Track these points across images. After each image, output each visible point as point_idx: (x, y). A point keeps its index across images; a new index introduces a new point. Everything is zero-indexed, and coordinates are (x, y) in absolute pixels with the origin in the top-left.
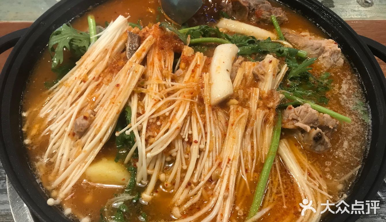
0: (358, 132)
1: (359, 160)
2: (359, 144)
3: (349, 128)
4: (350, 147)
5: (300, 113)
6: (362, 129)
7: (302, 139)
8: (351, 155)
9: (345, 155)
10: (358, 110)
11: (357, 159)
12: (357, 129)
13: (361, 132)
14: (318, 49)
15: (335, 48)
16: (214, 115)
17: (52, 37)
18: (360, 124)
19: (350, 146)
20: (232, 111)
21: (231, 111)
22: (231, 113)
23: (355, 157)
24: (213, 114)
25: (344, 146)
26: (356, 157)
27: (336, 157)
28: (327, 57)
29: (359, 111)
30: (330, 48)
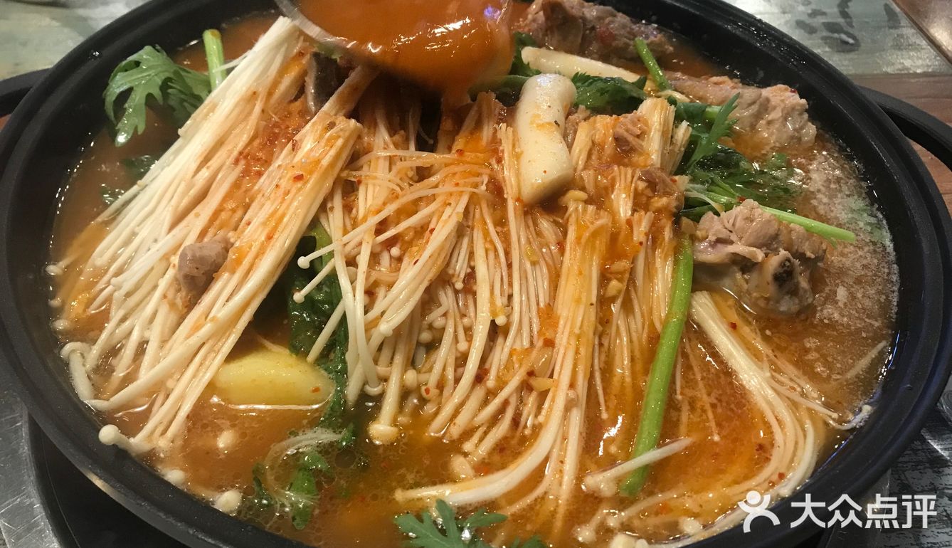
0: (865, 267)
1: (877, 324)
2: (872, 291)
3: (844, 260)
4: (852, 299)
5: (734, 225)
6: (876, 261)
7: (745, 286)
8: (857, 315)
9: (843, 316)
10: (859, 222)
11: (873, 322)
12: (865, 262)
13: (873, 267)
14: (754, 103)
15: (793, 99)
16: (529, 227)
17: (115, 75)
18: (868, 252)
19: (852, 297)
20: (573, 215)
21: (570, 215)
22: (570, 220)
23: (867, 320)
24: (527, 227)
25: (838, 298)
26: (870, 319)
27: (826, 321)
28: (777, 120)
29: (861, 224)
30: (783, 101)
